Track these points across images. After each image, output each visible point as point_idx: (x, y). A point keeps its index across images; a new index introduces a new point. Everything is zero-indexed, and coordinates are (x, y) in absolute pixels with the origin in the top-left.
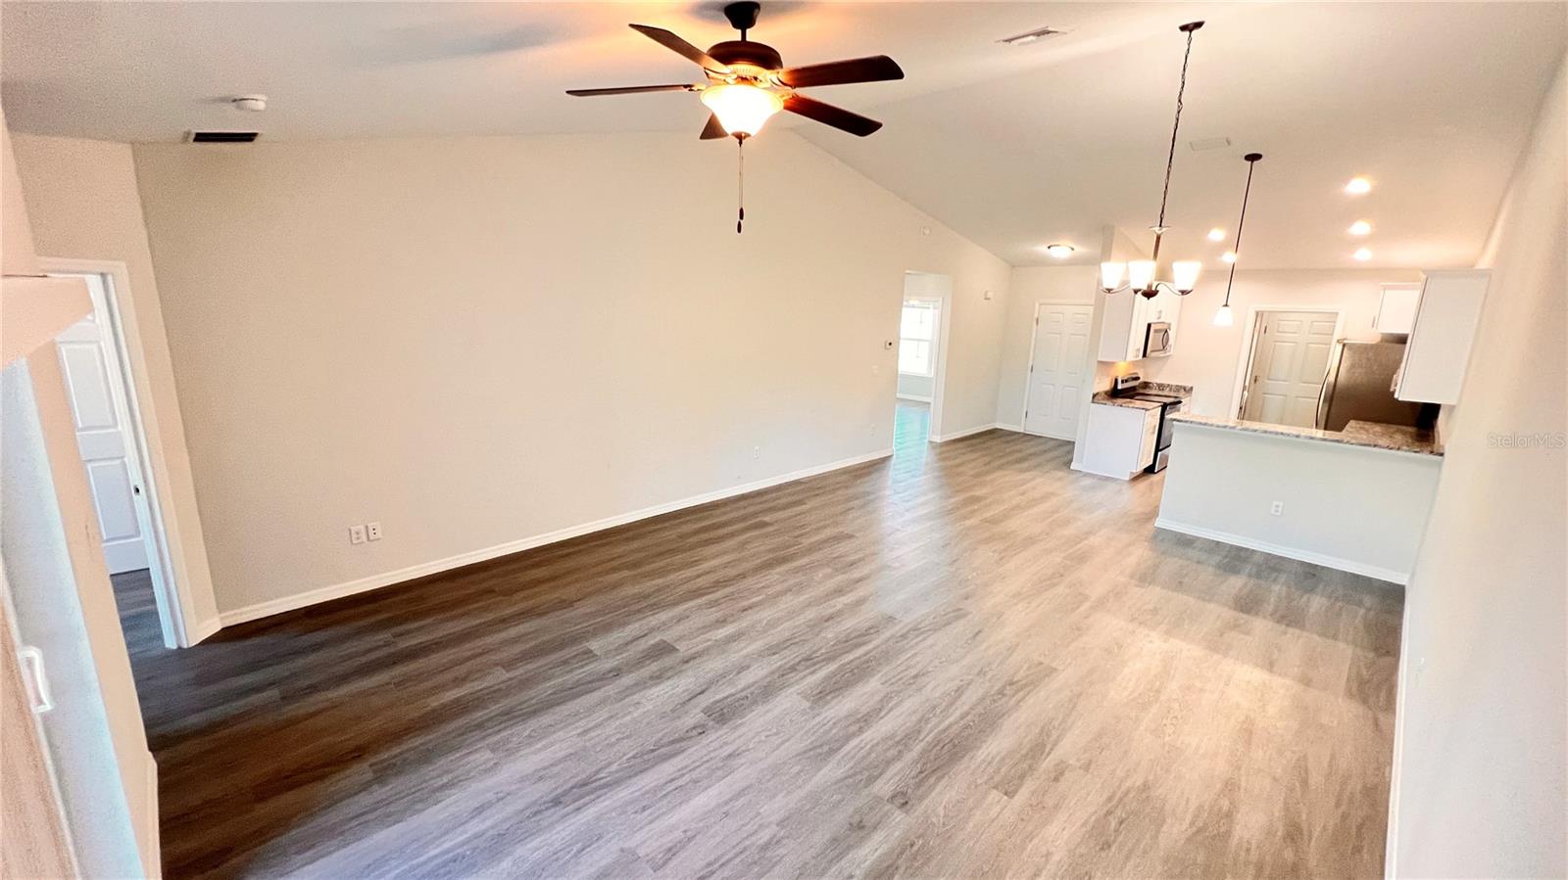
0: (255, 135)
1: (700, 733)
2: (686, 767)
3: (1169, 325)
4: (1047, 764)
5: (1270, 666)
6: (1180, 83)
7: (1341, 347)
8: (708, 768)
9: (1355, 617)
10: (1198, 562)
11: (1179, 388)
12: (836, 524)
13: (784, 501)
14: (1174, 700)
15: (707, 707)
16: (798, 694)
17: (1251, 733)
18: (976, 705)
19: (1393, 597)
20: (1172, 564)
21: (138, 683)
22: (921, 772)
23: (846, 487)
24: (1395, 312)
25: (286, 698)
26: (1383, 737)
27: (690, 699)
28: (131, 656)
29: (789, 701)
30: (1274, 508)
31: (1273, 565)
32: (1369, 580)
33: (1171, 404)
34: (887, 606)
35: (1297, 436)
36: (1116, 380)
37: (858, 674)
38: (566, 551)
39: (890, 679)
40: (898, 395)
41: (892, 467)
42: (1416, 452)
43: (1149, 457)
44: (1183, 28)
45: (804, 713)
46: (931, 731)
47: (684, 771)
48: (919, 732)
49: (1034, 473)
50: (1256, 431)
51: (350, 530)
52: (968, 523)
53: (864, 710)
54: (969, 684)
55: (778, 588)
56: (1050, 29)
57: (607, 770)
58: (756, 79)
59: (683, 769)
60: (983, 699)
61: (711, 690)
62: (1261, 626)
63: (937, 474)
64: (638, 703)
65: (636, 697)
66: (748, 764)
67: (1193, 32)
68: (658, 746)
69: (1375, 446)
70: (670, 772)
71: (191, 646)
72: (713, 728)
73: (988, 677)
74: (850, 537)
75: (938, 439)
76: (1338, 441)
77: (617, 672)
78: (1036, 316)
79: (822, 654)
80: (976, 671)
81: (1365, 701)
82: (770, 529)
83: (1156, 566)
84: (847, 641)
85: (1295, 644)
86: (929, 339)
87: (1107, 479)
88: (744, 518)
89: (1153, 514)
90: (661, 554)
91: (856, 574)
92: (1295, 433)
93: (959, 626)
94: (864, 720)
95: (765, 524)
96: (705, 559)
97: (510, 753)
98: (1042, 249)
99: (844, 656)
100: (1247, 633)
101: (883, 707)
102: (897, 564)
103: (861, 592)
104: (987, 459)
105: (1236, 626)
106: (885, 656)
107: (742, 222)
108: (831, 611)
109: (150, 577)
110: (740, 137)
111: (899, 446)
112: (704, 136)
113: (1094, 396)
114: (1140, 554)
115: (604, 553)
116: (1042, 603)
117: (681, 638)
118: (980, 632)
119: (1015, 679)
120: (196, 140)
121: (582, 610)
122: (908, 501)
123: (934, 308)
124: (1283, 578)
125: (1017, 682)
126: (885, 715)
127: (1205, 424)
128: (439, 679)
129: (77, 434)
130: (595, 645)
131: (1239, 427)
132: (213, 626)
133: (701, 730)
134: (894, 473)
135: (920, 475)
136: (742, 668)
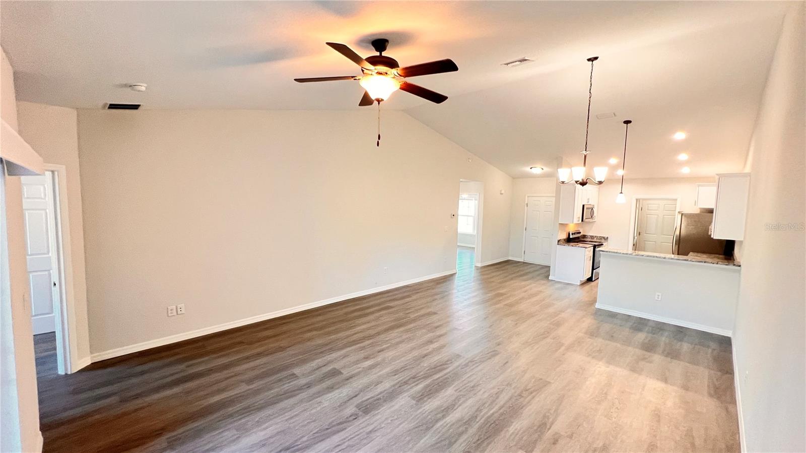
0: (139, 106)
1: (355, 419)
2: (347, 437)
3: (593, 205)
4: (549, 434)
5: (665, 380)
6: (590, 85)
7: (681, 215)
8: (358, 439)
9: (707, 353)
10: (621, 326)
11: (601, 238)
12: (428, 307)
13: (400, 296)
14: (616, 398)
15: (358, 404)
16: (409, 396)
17: (659, 416)
18: (507, 401)
19: (725, 343)
20: (607, 327)
21: (40, 393)
22: (478, 440)
23: (433, 289)
24: (706, 198)
25: (123, 401)
26: (732, 419)
27: (348, 400)
28: (38, 379)
29: (403, 401)
30: (656, 297)
31: (660, 327)
32: (711, 334)
33: (598, 245)
34: (457, 348)
35: (664, 258)
36: (569, 234)
37: (441, 385)
38: (284, 321)
39: (459, 388)
40: (458, 244)
41: (456, 279)
42: (727, 265)
43: (589, 273)
44: (589, 60)
45: (412, 407)
46: (483, 417)
47: (345, 441)
48: (476, 417)
49: (529, 281)
50: (643, 256)
51: (168, 308)
52: (498, 306)
53: (445, 405)
54: (502, 391)
55: (398, 340)
56: (526, 58)
57: (301, 441)
58: (386, 73)
59: (345, 439)
60: (511, 399)
61: (360, 395)
62: (657, 358)
63: (480, 282)
64: (320, 402)
65: (318, 399)
66: (380, 436)
67: (594, 62)
68: (331, 426)
69: (705, 262)
70: (336, 441)
71: (73, 372)
72: (361, 415)
73: (513, 387)
74: (435, 313)
75: (479, 265)
76: (686, 260)
77: (309, 386)
78: (526, 203)
79: (422, 375)
80: (506, 383)
81: (719, 398)
82: (393, 309)
83: (598, 328)
84: (435, 368)
85: (678, 368)
86: (473, 215)
87: (568, 284)
88: (379, 304)
89: (594, 301)
90: (334, 323)
91: (438, 333)
92: (664, 256)
93: (497, 359)
94: (447, 410)
95: (391, 307)
96: (359, 325)
97: (247, 430)
98: (527, 169)
99: (434, 376)
100: (651, 362)
101: (456, 403)
102: (461, 328)
103: (442, 342)
104: (506, 275)
105: (644, 359)
106: (456, 376)
107: (379, 141)
108: (425, 352)
109: (55, 336)
110: (379, 101)
111: (459, 269)
112: (361, 104)
113: (559, 241)
114: (588, 322)
115: (303, 323)
116: (539, 347)
117: (344, 367)
118: (507, 362)
119: (528, 388)
120: (109, 108)
121: (291, 353)
122: (465, 295)
123: (475, 200)
124: (666, 334)
125: (529, 389)
126: (457, 408)
127: (617, 253)
128: (209, 390)
129: (27, 257)
130: (297, 371)
131: (634, 254)
132: (87, 362)
133: (355, 417)
134: (457, 282)
135: (471, 283)
136: (378, 382)
